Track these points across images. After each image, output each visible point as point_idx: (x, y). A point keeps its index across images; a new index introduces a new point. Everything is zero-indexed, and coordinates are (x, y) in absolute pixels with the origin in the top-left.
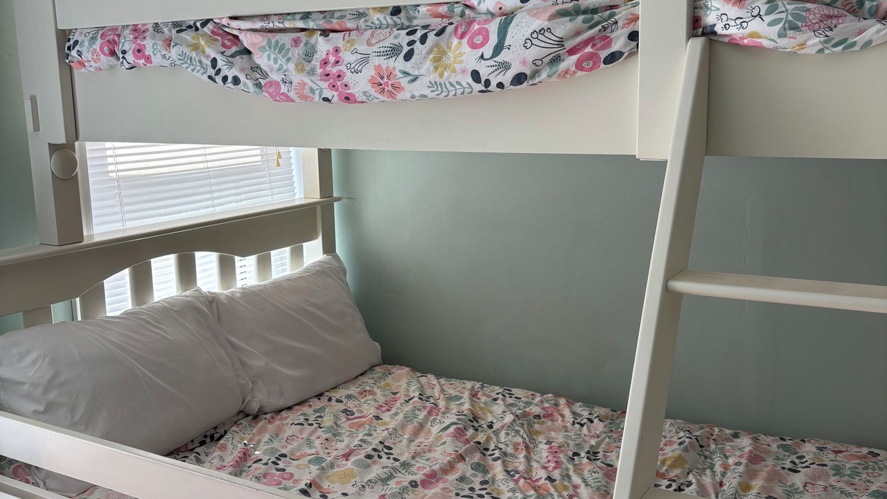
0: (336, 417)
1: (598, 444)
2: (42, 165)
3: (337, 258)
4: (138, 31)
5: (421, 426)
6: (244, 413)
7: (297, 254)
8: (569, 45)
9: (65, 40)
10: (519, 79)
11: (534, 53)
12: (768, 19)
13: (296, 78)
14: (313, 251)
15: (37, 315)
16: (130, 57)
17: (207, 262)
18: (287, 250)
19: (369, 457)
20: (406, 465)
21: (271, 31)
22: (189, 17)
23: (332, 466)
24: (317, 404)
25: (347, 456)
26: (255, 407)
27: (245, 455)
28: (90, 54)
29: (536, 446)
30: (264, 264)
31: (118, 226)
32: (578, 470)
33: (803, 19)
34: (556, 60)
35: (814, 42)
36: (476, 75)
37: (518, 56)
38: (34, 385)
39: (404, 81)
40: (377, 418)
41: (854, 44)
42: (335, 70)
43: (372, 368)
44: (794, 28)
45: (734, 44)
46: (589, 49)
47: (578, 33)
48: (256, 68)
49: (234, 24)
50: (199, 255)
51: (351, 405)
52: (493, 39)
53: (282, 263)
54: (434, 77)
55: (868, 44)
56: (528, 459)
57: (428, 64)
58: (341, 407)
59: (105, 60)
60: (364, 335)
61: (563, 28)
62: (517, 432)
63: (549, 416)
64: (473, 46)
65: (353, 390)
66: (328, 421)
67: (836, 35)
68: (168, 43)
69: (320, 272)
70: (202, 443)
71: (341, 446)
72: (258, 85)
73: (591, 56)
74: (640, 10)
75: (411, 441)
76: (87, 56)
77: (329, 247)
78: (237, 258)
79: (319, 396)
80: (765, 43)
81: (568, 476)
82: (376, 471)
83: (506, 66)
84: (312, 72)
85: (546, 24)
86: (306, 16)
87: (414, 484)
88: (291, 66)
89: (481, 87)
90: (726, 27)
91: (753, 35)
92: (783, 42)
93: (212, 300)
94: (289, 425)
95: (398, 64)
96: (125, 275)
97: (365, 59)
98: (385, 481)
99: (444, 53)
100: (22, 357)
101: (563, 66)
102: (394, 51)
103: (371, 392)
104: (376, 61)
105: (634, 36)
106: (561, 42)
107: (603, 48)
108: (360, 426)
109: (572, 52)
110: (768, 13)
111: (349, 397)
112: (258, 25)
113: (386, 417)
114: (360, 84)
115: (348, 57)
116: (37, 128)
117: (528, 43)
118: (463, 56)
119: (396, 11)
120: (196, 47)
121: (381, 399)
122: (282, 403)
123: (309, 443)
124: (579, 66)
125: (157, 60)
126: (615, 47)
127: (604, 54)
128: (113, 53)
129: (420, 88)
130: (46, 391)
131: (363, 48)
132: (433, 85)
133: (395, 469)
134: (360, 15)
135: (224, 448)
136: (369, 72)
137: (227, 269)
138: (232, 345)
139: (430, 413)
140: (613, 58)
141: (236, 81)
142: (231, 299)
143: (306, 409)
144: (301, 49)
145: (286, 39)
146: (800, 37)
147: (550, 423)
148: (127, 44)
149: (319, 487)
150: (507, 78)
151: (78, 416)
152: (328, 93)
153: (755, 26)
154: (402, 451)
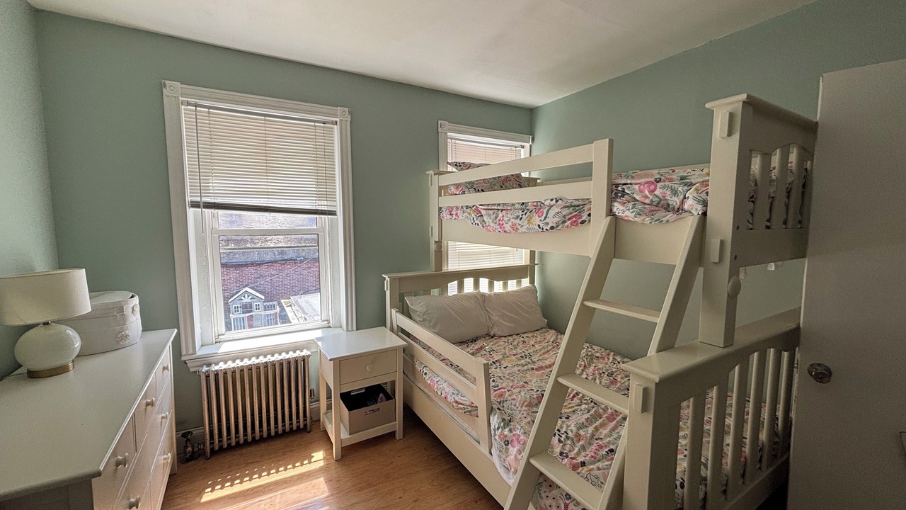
0: (519, 342)
1: (616, 371)
2: (433, 247)
3: (534, 286)
4: (457, 208)
5: (548, 351)
6: (488, 335)
7: (519, 283)
8: (567, 217)
9: (440, 209)
10: (552, 228)
11: (556, 220)
12: (631, 211)
13: (492, 225)
14: (526, 283)
15: (427, 292)
16: (454, 216)
17: (484, 282)
18: (515, 281)
19: (522, 357)
20: (534, 362)
21: (489, 209)
22: (470, 205)
23: (508, 357)
24: (515, 337)
25: (514, 355)
26: (492, 334)
27: (481, 348)
28: (445, 214)
29: (590, 367)
30: (505, 285)
31: (458, 267)
32: (601, 378)
33: (643, 211)
34: (564, 222)
35: (647, 220)
36: (539, 226)
37: (552, 221)
38: (421, 313)
39: (519, 227)
40: (533, 345)
41: (662, 221)
42: (501, 223)
43: (541, 329)
44: (640, 214)
45: (622, 219)
46: (574, 219)
47: (571, 213)
48: (484, 221)
49: (480, 207)
50: (481, 279)
51: (526, 340)
52: (544, 215)
53: (512, 285)
54: (527, 226)
55: (667, 221)
56: (583, 371)
57: (526, 222)
58: (523, 339)
59: (449, 217)
60: (539, 315)
61: (565, 212)
62: (584, 361)
63: (603, 358)
64: (539, 217)
65: (530, 335)
66: (515, 343)
67: (655, 217)
68: (464, 212)
69: (526, 290)
70: (472, 342)
71: (515, 352)
72: (483, 226)
73: (575, 221)
74: (592, 206)
75: (541, 355)
76: (444, 215)
77: (532, 282)
78: (495, 282)
79: (517, 335)
80: (631, 219)
81: (595, 379)
82: (523, 362)
83: (548, 224)
84: (496, 223)
85: (560, 210)
86: (499, 205)
87: (533, 369)
88: (491, 221)
89: (541, 230)
90: (619, 213)
91: (626, 216)
92: (636, 219)
93: (483, 295)
94: (501, 342)
95: (518, 221)
96: (456, 282)
97: (509, 220)
98: (523, 366)
99: (531, 218)
100: (419, 304)
101: (566, 224)
102: (518, 217)
103: (536, 337)
104: (512, 220)
105: (589, 215)
106: (564, 216)
107: (579, 219)
108: (526, 347)
109: (569, 219)
110: (632, 209)
111: (527, 337)
112: (485, 208)
113: (537, 346)
114: (508, 227)
115: (506, 219)
116: (432, 236)
117: (554, 216)
118: (536, 220)
119: (523, 204)
120: (470, 214)
121: (538, 340)
122: (502, 334)
123: (505, 348)
124: (571, 224)
125: (461, 217)
126: (583, 219)
127: (580, 221)
128: (451, 214)
129: (523, 229)
130: (423, 315)
131: (509, 216)
132: (527, 228)
133: (529, 363)
134: (513, 205)
135: (476, 344)
136: (510, 224)
137: (491, 285)
138: (486, 310)
139: (553, 348)
140: (583, 222)
141: (478, 225)
142: (490, 295)
143: (510, 338)
144: (495, 215)
145: (491, 212)
146: (642, 218)
147: (601, 360)
148: (454, 212)
149: (500, 362)
150: (548, 227)
151: (431, 324)
152: (500, 230)
153: (627, 213)
154: (535, 358)
